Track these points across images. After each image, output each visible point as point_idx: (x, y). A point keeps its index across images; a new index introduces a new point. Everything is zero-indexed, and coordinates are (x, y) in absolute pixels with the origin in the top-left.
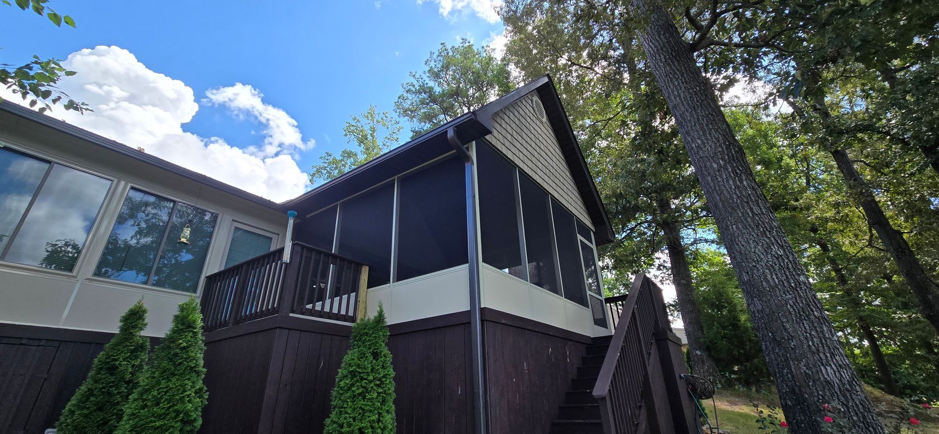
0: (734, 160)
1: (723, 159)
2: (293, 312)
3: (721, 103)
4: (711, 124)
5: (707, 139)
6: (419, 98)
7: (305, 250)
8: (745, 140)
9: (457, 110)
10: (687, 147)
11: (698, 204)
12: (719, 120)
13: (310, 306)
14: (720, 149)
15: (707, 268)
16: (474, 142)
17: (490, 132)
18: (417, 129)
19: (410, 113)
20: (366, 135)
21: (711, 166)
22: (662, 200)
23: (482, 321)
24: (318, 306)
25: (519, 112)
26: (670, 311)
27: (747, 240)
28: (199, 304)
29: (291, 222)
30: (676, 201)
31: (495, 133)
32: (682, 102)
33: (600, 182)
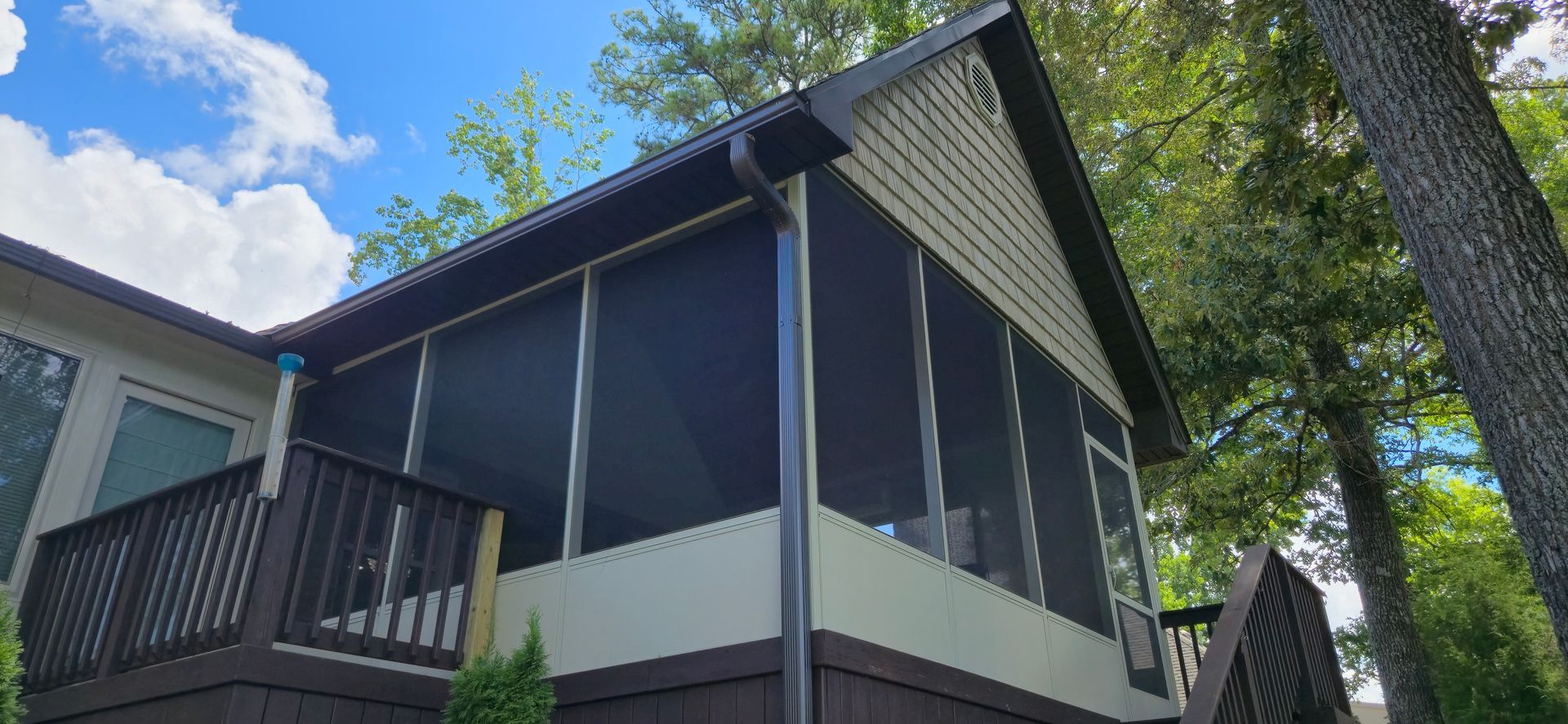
0: (1522, 235)
1: (1491, 232)
2: (282, 637)
3: (1492, 78)
4: (1460, 134)
5: (1448, 177)
6: (657, 53)
7: (324, 464)
8: (1558, 183)
9: (761, 90)
10: (1391, 199)
11: (1425, 358)
12: (1483, 124)
13: (331, 623)
14: (1483, 205)
15: (1450, 536)
16: (802, 176)
17: (845, 149)
18: (651, 139)
19: (632, 93)
20: (510, 152)
21: (1459, 251)
22: (1322, 343)
23: (815, 669)
24: (356, 622)
25: (927, 97)
26: (1347, 654)
27: (1558, 459)
28: (14, 615)
29: (287, 384)
30: (1365, 348)
31: (861, 151)
32: (1379, 72)
33: (1149, 292)
